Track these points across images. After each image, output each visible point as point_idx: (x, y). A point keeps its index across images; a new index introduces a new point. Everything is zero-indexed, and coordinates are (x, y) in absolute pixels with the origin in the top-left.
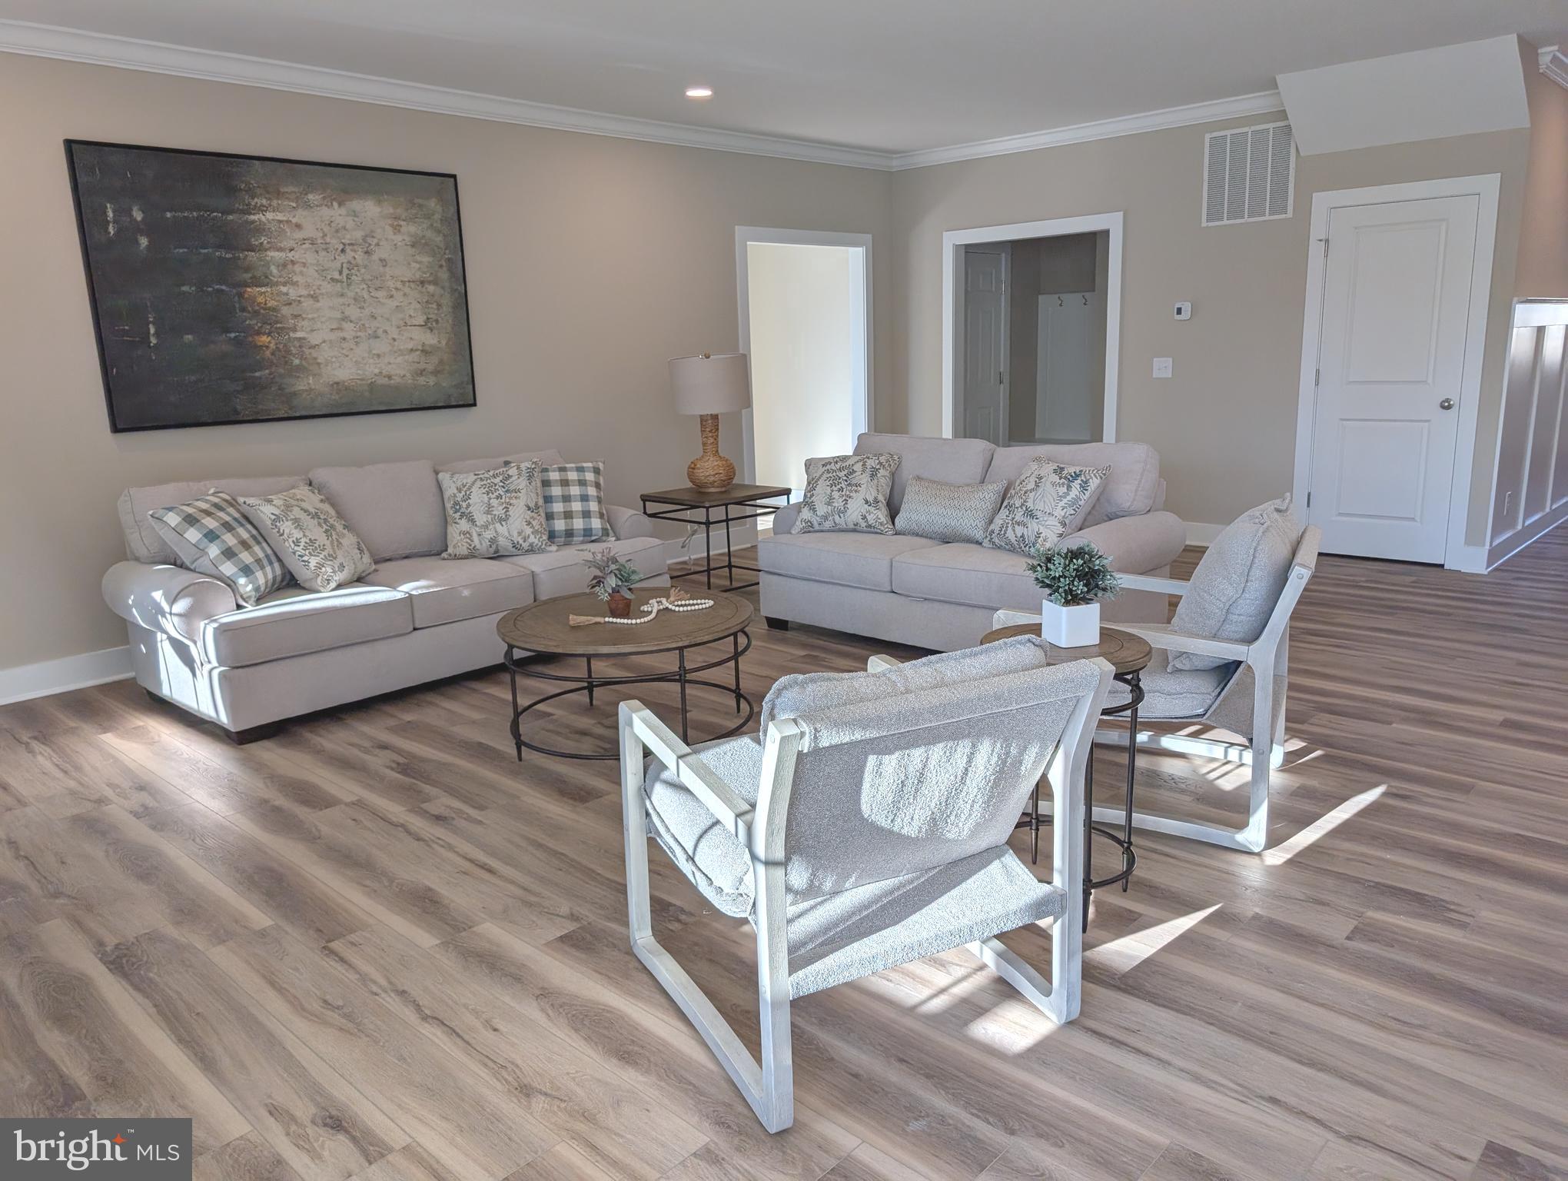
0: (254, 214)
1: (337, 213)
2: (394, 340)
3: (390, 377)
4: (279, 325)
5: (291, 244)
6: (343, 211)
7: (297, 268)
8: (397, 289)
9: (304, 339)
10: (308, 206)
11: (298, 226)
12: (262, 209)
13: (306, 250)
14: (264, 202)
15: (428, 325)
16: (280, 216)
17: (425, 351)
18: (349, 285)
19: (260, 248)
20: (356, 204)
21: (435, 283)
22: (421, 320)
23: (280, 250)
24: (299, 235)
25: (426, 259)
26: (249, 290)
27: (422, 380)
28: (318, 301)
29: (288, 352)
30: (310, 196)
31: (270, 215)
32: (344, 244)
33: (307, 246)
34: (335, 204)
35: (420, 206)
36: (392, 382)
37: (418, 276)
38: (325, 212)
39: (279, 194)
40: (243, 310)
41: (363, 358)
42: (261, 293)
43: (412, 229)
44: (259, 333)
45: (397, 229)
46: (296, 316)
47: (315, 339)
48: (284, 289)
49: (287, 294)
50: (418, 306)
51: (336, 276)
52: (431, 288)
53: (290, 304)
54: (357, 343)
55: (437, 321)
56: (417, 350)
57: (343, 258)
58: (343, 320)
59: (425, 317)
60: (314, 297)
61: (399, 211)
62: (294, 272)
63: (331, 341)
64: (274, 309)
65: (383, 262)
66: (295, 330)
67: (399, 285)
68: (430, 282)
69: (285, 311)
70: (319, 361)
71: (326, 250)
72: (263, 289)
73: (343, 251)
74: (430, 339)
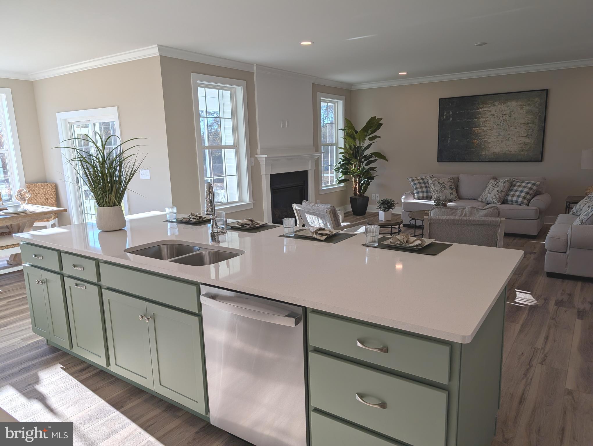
0: (478, 110)
1: (503, 107)
2: (515, 141)
3: (511, 152)
4: (480, 137)
5: (487, 116)
6: (504, 105)
8: (518, 126)
9: (486, 141)
10: (494, 106)
11: (490, 111)
12: (481, 108)
13: (492, 117)
14: (482, 106)
15: (528, 136)
16: (485, 109)
17: (525, 144)
18: (502, 126)
19: (479, 118)
20: (509, 103)
21: (533, 123)
22: (525, 135)
23: (484, 118)
24: (490, 113)
25: (530, 117)
26: (473, 129)
27: (522, 153)
28: (492, 131)
29: (481, 144)
30: (495, 103)
31: (483, 109)
32: (503, 115)
33: (492, 116)
34: (502, 104)
35: (532, 101)
36: (512, 153)
37: (526, 122)
38: (499, 106)
39: (486, 104)
40: (471, 134)
41: (503, 146)
42: (476, 130)
43: (527, 108)
44: (474, 139)
45: (521, 109)
46: (485, 135)
47: (489, 141)
48: (483, 128)
49: (484, 129)
50: (526, 131)
51: (499, 123)
52: (531, 125)
53: (484, 132)
54: (502, 142)
55: (531, 135)
56: (522, 144)
57: (502, 119)
58: (499, 135)
59: (527, 134)
60: (492, 130)
61: (524, 103)
62: (487, 123)
63: (494, 141)
64: (480, 133)
65: (515, 118)
66: (484, 138)
67: (519, 125)
68: (531, 123)
69: (482, 134)
70: (489, 147)
71: (497, 117)
72: (477, 128)
73: (502, 117)
74: (527, 140)
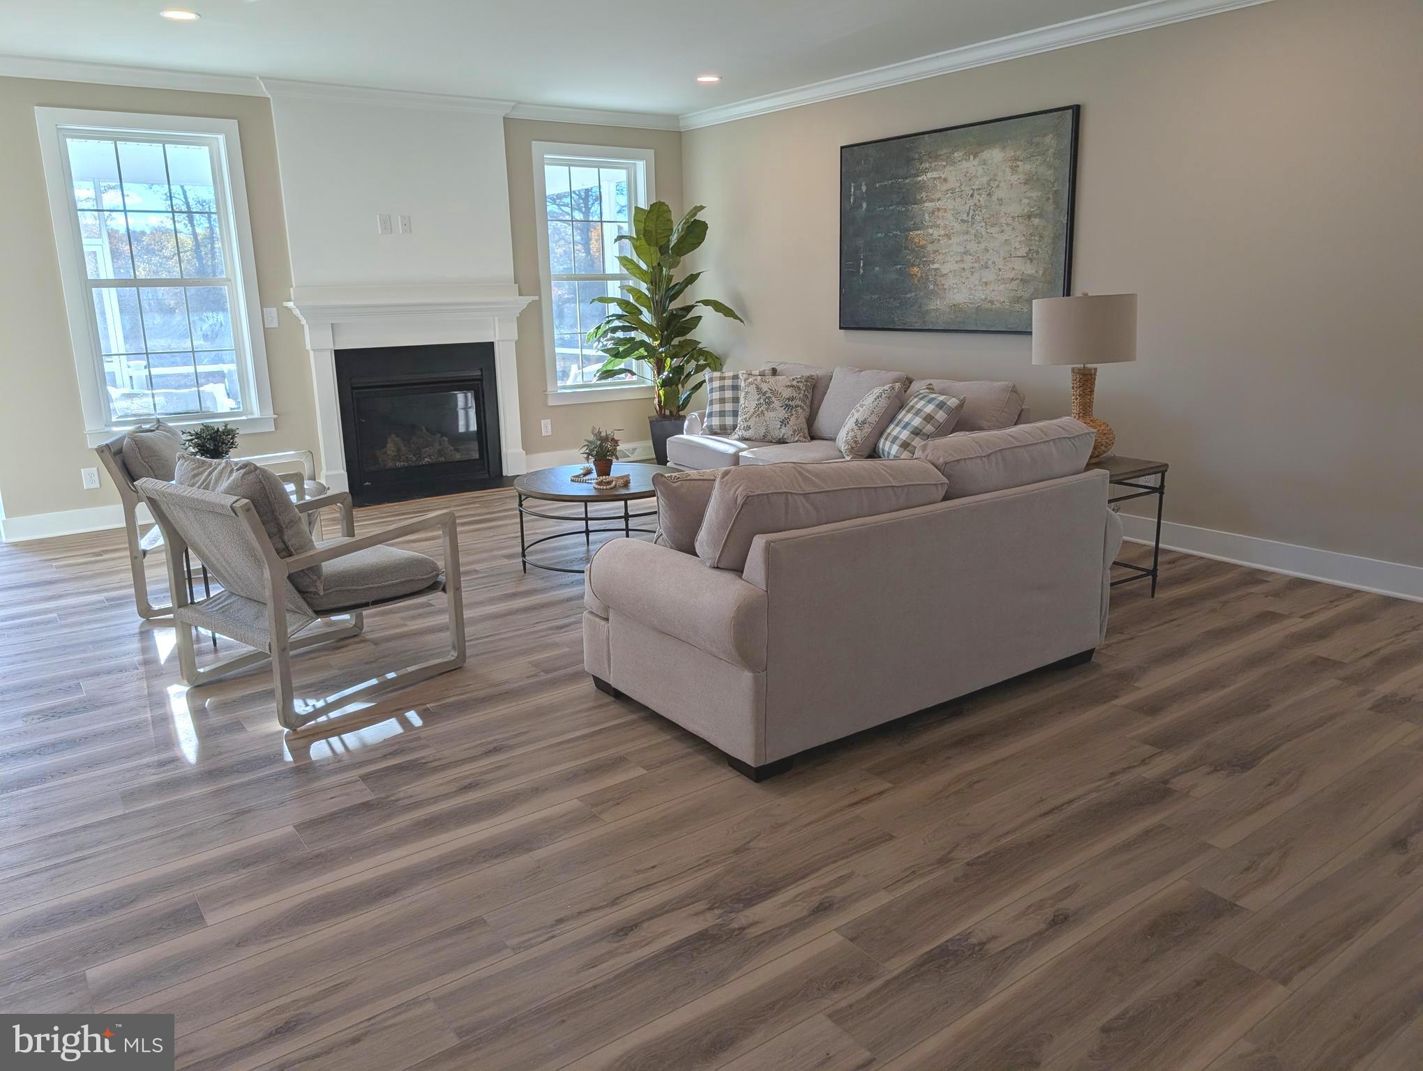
0: (920, 176)
1: (971, 165)
2: (1000, 270)
3: (992, 302)
4: (925, 259)
5: (938, 195)
6: (976, 162)
7: (940, 214)
8: (1007, 224)
9: (938, 269)
10: (953, 163)
11: (945, 180)
12: (925, 171)
13: (948, 198)
14: (927, 165)
15: (1029, 257)
16: (935, 174)
17: (1025, 281)
18: (973, 224)
19: (922, 202)
20: (986, 155)
21: (1040, 216)
22: (1023, 251)
23: (932, 201)
24: (945, 187)
25: (1035, 194)
26: (911, 233)
27: (1017, 307)
28: (950, 239)
29: (927, 279)
30: (956, 155)
31: (929, 175)
32: (973, 190)
33: (949, 195)
34: (972, 157)
35: (1037, 144)
36: (994, 307)
37: (1026, 211)
38: (965, 165)
39: (937, 158)
40: (906, 248)
41: (975, 286)
42: (917, 235)
43: (1028, 167)
44: (913, 265)
45: (1014, 169)
46: (935, 252)
47: (945, 269)
48: (931, 231)
49: (932, 235)
50: (1023, 238)
51: (965, 217)
52: (1036, 221)
53: (933, 242)
54: (972, 273)
55: (1037, 252)
56: (1016, 279)
57: (971, 203)
58: (965, 253)
59: (1028, 249)
60: (948, 236)
61: (1018, 153)
62: (938, 216)
63: (955, 271)
64: (923, 247)
65: (1000, 200)
66: (933, 263)
67: (1009, 220)
68: (1036, 216)
69: (930, 248)
70: (945, 287)
71: (961, 197)
72: (919, 232)
73: (972, 196)
74: (1029, 269)
